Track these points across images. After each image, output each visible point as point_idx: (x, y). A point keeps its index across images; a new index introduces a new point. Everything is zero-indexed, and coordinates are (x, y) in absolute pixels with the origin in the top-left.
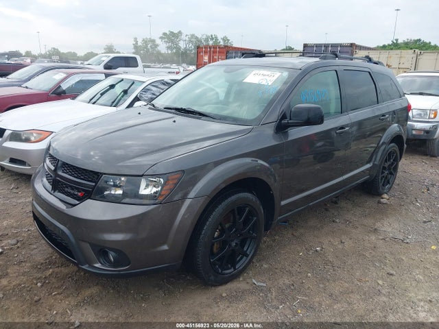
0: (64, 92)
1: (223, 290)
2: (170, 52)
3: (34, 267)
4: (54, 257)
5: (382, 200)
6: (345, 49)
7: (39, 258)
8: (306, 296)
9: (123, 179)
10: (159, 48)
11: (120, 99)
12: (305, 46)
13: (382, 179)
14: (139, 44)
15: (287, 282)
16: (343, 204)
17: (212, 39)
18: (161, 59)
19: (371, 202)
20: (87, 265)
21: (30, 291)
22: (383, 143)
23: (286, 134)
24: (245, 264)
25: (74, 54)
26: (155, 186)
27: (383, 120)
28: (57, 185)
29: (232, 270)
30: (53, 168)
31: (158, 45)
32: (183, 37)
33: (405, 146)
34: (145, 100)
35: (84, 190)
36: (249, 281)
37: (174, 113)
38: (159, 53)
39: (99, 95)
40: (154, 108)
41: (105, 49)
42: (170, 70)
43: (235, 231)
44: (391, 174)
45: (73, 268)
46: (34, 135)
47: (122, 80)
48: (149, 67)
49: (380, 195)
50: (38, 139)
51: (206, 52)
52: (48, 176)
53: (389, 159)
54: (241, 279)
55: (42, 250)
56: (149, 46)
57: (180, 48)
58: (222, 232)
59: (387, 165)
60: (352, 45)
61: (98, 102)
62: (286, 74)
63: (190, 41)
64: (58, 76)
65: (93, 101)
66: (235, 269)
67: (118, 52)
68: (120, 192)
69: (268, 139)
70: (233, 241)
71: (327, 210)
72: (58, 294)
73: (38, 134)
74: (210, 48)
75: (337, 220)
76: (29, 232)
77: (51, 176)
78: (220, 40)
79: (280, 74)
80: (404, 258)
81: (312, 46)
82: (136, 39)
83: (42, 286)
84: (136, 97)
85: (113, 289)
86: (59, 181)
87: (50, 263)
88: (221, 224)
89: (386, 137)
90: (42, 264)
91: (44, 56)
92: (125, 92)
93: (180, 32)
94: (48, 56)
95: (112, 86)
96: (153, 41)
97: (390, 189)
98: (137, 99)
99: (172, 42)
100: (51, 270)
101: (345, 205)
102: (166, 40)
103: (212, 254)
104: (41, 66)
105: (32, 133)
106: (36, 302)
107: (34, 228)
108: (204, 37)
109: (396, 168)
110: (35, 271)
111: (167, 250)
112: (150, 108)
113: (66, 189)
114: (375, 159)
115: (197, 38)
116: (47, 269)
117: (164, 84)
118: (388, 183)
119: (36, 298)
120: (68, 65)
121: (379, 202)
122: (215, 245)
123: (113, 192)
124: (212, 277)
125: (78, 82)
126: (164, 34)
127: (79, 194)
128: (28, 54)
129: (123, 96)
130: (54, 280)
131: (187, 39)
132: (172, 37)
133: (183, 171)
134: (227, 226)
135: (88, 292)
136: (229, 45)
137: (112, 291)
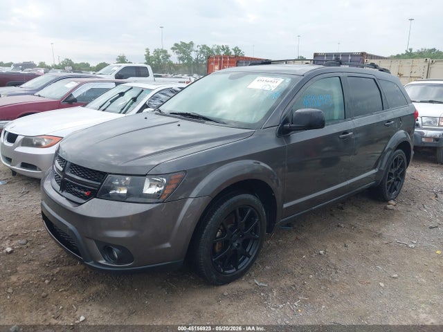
0: (75, 100)
1: (225, 289)
2: (181, 62)
3: (43, 265)
4: (62, 256)
5: (388, 206)
6: (356, 59)
7: (48, 258)
8: (307, 296)
9: (128, 178)
10: (170, 59)
11: (129, 107)
12: (316, 55)
13: (388, 185)
14: (151, 54)
15: (288, 282)
16: (348, 210)
17: (224, 49)
18: (173, 69)
19: (377, 208)
20: (92, 262)
21: (38, 287)
22: (389, 149)
23: (288, 138)
24: (247, 265)
25: (87, 65)
26: (158, 186)
27: (388, 126)
28: (65, 185)
29: (234, 270)
30: (61, 169)
31: (169, 56)
32: (195, 48)
33: (413, 152)
34: (153, 107)
35: (90, 190)
36: (251, 281)
37: (179, 118)
38: (171, 64)
39: (109, 103)
40: (161, 113)
41: (117, 59)
42: (180, 80)
43: (238, 231)
44: (398, 180)
45: (79, 267)
46: (46, 140)
47: (132, 88)
48: (160, 76)
49: (386, 201)
50: (49, 144)
51: (216, 62)
52: (57, 178)
53: (396, 166)
54: (243, 279)
55: (50, 248)
56: (160, 57)
57: (191, 59)
58: (224, 231)
59: (393, 171)
60: (363, 54)
61: (107, 109)
62: (288, 80)
63: (202, 52)
64: (70, 85)
65: (103, 108)
66: (237, 269)
67: (130, 63)
68: (124, 191)
69: (270, 142)
70: (235, 241)
71: (332, 215)
72: (65, 290)
73: (49, 139)
74: (221, 58)
75: (342, 225)
76: (39, 233)
77: (60, 177)
78: (231, 50)
79: (283, 80)
80: (407, 262)
81: (323, 55)
82: (147, 49)
83: (49, 283)
84: (145, 104)
85: (118, 287)
86: (67, 182)
87: (57, 262)
88: (222, 224)
89: (392, 143)
90: (50, 262)
91: (57, 67)
92: (134, 99)
93: (192, 43)
94: (61, 67)
95: (122, 94)
96: (165, 52)
97: (397, 195)
98: (145, 106)
99: (184, 52)
100: (58, 268)
101: (351, 211)
102: (177, 50)
103: (214, 253)
104: (53, 76)
105: (43, 139)
106: (43, 297)
107: (44, 228)
108: (216, 47)
109: (403, 175)
110: (44, 269)
111: (168, 248)
112: (156, 114)
113: (73, 189)
114: (381, 166)
115: (208, 48)
116: (55, 267)
117: (172, 92)
118: (395, 189)
119: (44, 294)
120: (81, 74)
121: (386, 208)
122: (217, 245)
123: (118, 192)
124: (214, 276)
125: (89, 90)
126: (176, 45)
127: (86, 193)
128: (42, 65)
129: (132, 104)
130: (61, 278)
131: (199, 50)
132: (183, 48)
133: (185, 171)
134: (229, 226)
135: (93, 289)
136: (240, 55)
137: (116, 289)
